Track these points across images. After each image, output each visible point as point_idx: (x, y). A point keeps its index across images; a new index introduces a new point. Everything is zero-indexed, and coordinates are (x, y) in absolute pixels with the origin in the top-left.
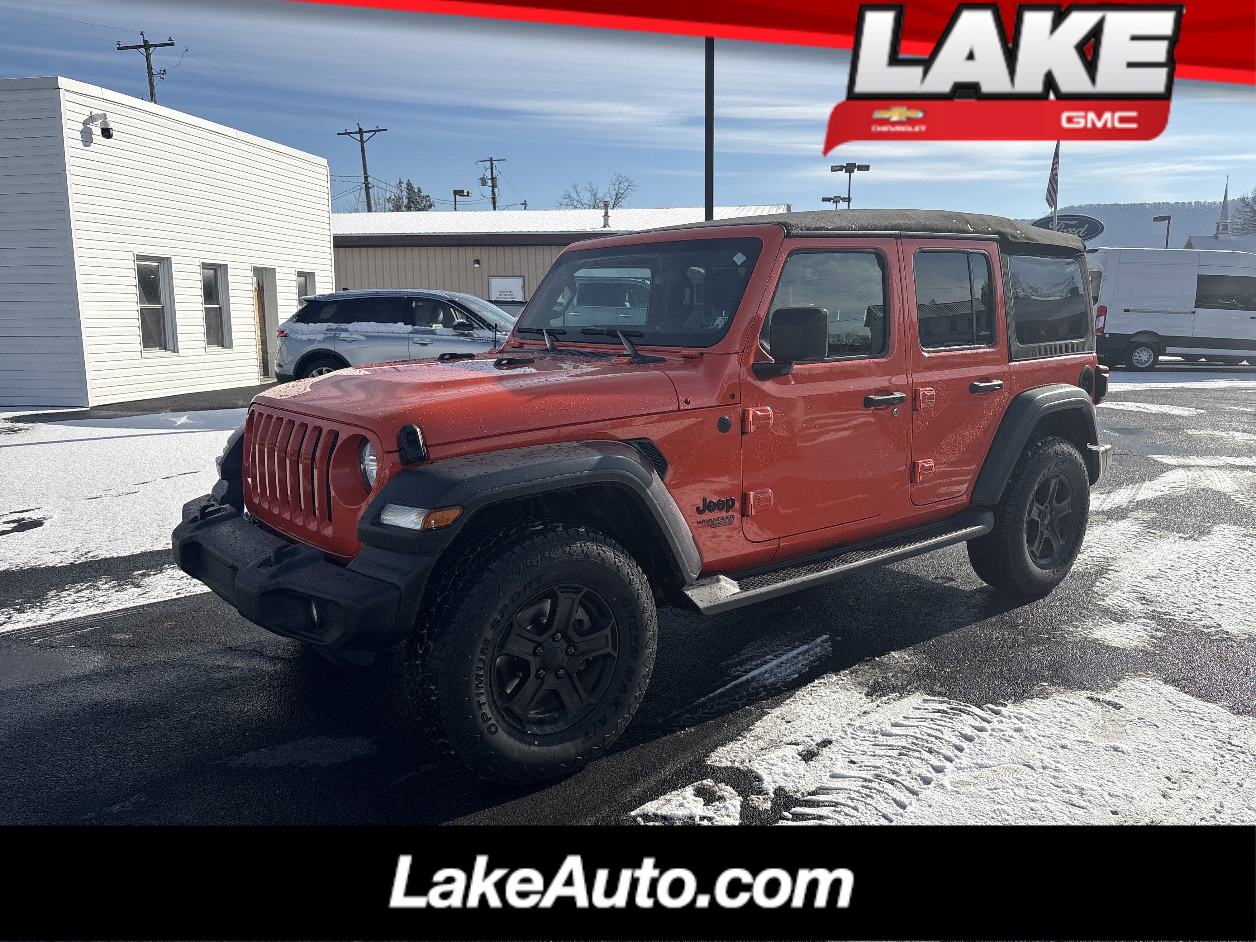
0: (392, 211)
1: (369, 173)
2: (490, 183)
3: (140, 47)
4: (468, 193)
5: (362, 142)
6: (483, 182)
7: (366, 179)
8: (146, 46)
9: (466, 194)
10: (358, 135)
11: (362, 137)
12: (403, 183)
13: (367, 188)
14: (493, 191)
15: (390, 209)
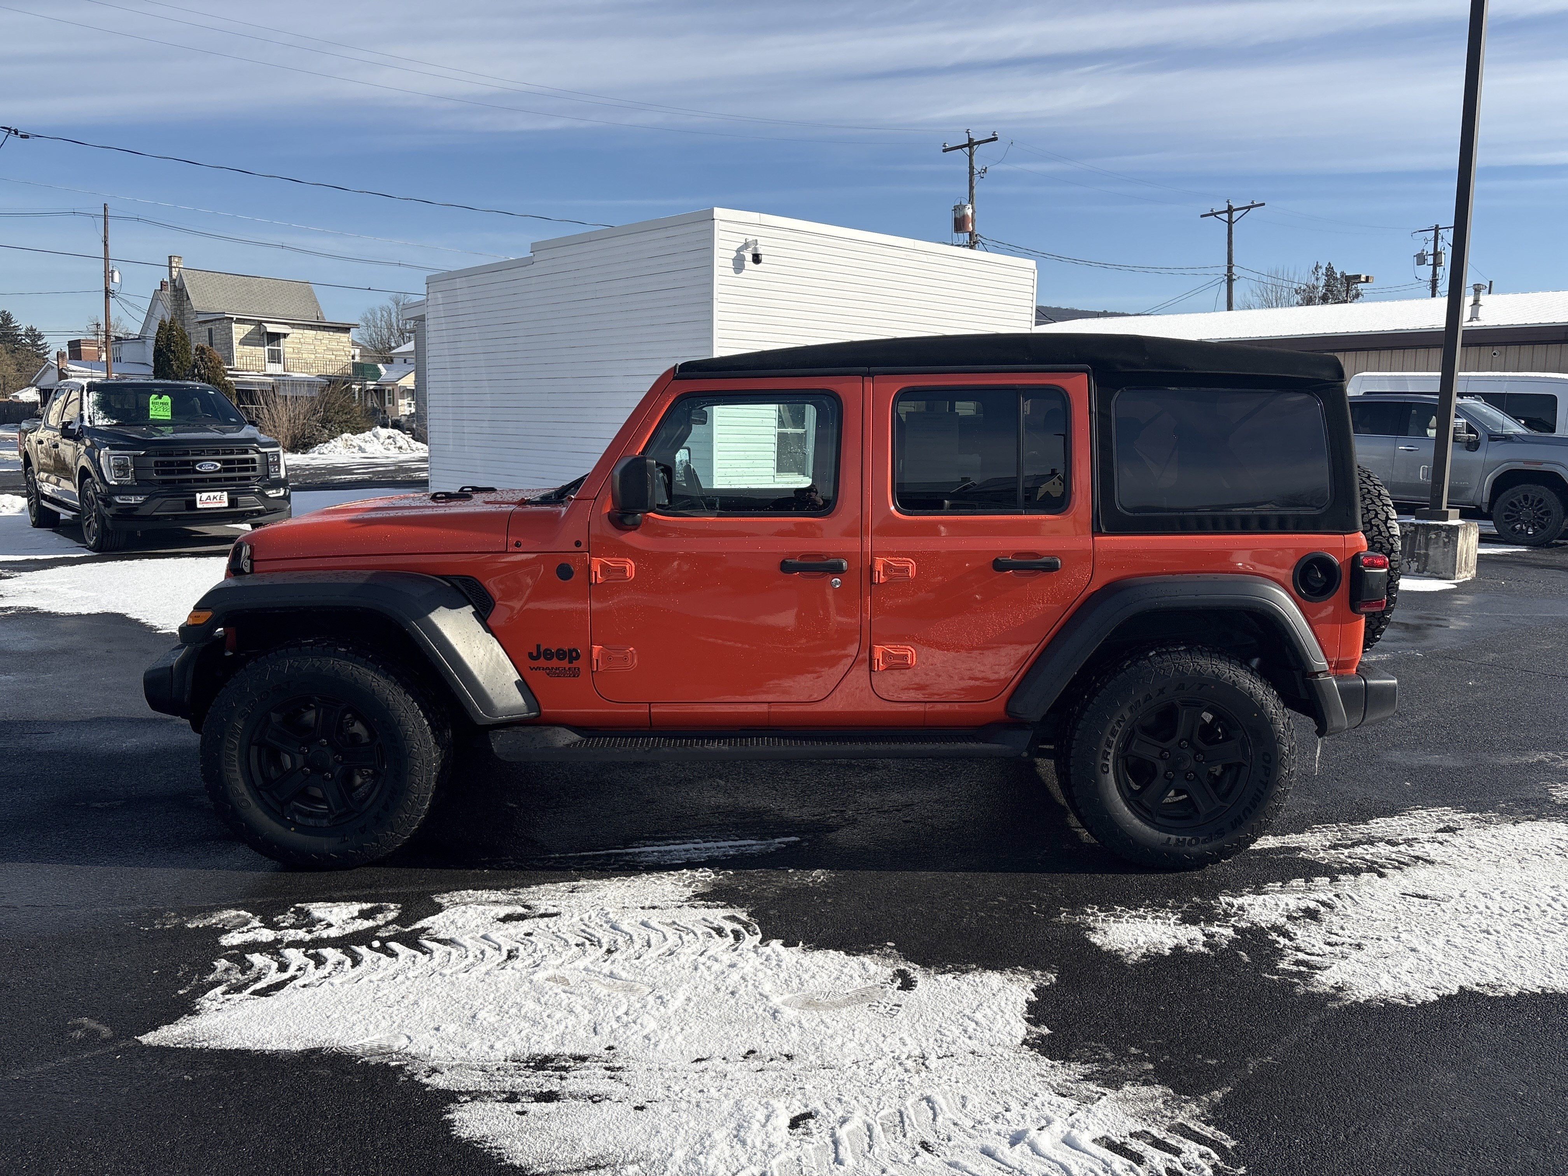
0: (1301, 305)
1: (1234, 261)
2: (1430, 260)
3: (965, 146)
4: (1367, 278)
5: (1230, 223)
6: (1421, 259)
7: (1230, 269)
8: (971, 144)
9: (1363, 280)
10: (1227, 214)
11: (1230, 217)
12: (1321, 267)
13: (1230, 281)
14: (1434, 273)
15: (1297, 303)
